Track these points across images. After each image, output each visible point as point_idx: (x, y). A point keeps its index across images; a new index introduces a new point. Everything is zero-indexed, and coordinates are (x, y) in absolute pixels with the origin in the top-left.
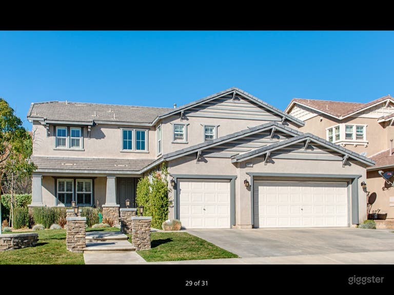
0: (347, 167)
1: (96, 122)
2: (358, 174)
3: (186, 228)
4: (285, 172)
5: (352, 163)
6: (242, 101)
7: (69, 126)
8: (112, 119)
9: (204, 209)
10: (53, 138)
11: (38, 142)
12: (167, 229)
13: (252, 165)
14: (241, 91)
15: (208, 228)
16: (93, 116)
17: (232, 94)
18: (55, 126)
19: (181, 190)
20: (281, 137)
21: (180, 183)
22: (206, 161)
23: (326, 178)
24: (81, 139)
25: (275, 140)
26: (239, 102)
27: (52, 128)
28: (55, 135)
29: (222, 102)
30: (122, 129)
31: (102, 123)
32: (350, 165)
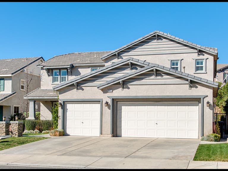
0: (193, 89)
1: (74, 65)
2: (204, 95)
3: (71, 135)
4: (138, 95)
5: (198, 85)
6: (164, 40)
7: (60, 69)
8: (87, 62)
9: (82, 123)
10: (51, 77)
11: (43, 80)
12: (51, 135)
13: (111, 91)
14: (161, 33)
15: (85, 135)
16: (78, 61)
17: (155, 36)
18: (52, 69)
19: (67, 109)
20: (139, 68)
21: (67, 105)
22: (83, 90)
23: (179, 98)
24: (67, 76)
25: (134, 71)
26: (162, 41)
27: (51, 71)
28: (52, 76)
29: (148, 43)
30: (91, 68)
31: (77, 65)
32: (197, 87)
